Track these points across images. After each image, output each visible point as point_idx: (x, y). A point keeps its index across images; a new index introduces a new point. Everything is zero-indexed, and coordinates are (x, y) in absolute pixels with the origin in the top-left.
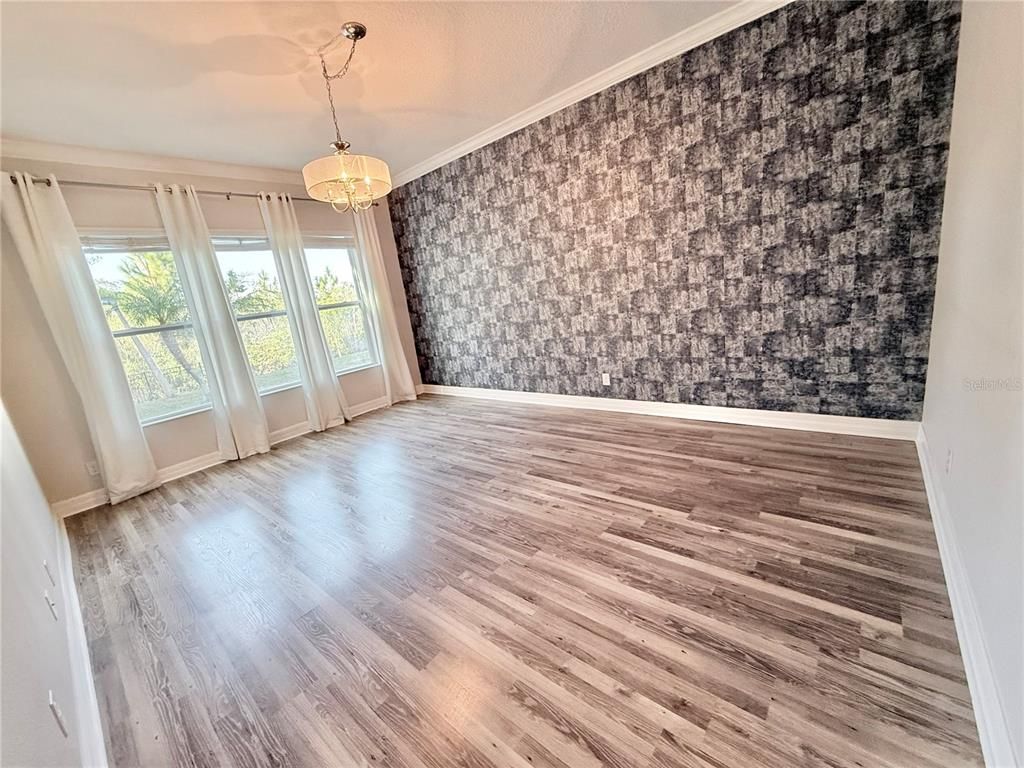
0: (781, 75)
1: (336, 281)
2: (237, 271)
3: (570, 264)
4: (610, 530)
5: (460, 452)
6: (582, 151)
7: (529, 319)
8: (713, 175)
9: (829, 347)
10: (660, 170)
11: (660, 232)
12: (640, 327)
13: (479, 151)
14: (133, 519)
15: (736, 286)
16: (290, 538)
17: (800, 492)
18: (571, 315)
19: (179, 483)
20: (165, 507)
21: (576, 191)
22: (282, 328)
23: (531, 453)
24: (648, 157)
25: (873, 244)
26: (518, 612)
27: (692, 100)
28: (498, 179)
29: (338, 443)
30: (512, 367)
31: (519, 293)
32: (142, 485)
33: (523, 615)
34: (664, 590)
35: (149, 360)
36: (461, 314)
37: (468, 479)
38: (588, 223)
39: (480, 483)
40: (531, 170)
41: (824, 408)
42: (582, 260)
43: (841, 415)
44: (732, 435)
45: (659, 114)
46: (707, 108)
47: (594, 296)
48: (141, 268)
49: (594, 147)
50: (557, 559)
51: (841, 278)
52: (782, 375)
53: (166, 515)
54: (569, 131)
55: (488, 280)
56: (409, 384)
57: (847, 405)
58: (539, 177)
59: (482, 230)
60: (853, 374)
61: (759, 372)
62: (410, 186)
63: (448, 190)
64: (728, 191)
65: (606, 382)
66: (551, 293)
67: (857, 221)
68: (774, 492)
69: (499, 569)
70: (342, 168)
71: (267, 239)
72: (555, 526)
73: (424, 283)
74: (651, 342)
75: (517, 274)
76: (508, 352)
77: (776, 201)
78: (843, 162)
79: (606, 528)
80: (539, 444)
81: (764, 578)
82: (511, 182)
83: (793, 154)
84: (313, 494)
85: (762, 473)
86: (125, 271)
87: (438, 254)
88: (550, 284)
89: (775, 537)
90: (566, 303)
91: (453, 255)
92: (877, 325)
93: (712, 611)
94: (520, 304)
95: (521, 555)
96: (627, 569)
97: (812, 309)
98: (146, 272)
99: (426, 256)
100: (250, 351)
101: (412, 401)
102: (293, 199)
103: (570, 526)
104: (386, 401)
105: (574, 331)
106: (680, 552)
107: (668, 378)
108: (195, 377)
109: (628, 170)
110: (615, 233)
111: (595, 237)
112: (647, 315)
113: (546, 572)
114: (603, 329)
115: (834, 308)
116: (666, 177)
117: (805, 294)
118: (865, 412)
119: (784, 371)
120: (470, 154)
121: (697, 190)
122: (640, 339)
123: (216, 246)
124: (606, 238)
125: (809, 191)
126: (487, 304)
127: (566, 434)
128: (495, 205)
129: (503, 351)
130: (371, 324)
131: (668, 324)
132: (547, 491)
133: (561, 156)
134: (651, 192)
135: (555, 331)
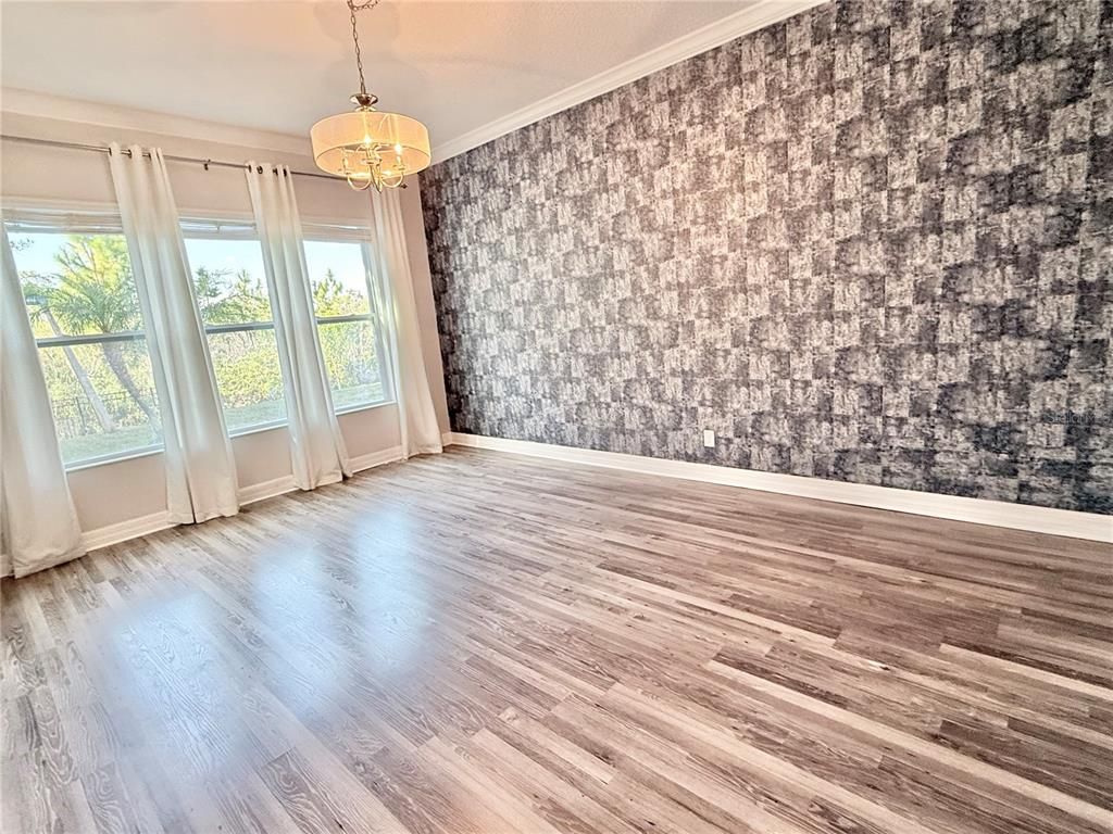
0: (978, 30)
1: (340, 289)
2: (210, 270)
3: (666, 277)
4: (719, 658)
5: (503, 531)
6: (690, 124)
7: (605, 350)
8: (874, 163)
9: (1035, 410)
10: (800, 155)
11: (796, 239)
12: (762, 368)
13: (548, 120)
14: (42, 600)
15: (902, 317)
16: (258, 641)
17: (996, 616)
18: (664, 347)
19: (110, 552)
20: (88, 587)
21: (680, 178)
22: (266, 346)
23: (603, 536)
24: (783, 135)
25: (1105, 267)
26: (587, 777)
27: (850, 60)
28: (573, 158)
29: (332, 507)
30: (576, 415)
31: (593, 313)
32: (59, 553)
33: (595, 782)
34: (806, 756)
35: (83, 379)
36: (510, 339)
37: (514, 569)
38: (694, 223)
39: (529, 576)
40: (618, 148)
41: (1025, 494)
42: (684, 272)
43: (1049, 506)
44: (890, 526)
45: (800, 78)
46: (870, 71)
47: (697, 323)
48: (84, 258)
49: (708, 119)
50: (642, 697)
51: (1055, 313)
52: (963, 446)
53: (88, 597)
54: (674, 98)
55: (550, 295)
56: (432, 431)
57: (1059, 492)
58: (629, 157)
59: (545, 226)
60: (1069, 449)
61: (931, 439)
62: (450, 164)
63: (502, 171)
64: (895, 185)
65: (710, 442)
66: (638, 316)
67: (1082, 234)
68: (960, 614)
69: (558, 707)
70: (365, 129)
71: (255, 225)
72: (639, 646)
73: (463, 295)
74: (776, 390)
75: (591, 287)
76: (572, 394)
77: (964, 202)
78: (1064, 151)
79: (714, 655)
80: (613, 524)
81: (956, 747)
82: (590, 163)
83: (992, 138)
84: (295, 579)
85: (938, 584)
86: (64, 262)
87: (484, 258)
88: (636, 303)
89: (964, 683)
90: (658, 331)
91: (504, 259)
92: (1106, 381)
93: (879, 795)
94: (593, 330)
95: (591, 688)
96: (747, 719)
97: (1012, 354)
98: (89, 265)
99: (467, 259)
100: (220, 375)
101: (437, 455)
102: (292, 173)
103: (660, 648)
104: (402, 452)
105: (667, 369)
106: (826, 697)
107: (798, 441)
108: (144, 408)
109: (755, 152)
110: (732, 237)
111: (703, 241)
112: (773, 352)
113: (629, 716)
114: (708, 369)
115: (1045, 355)
116: (808, 163)
117: (1002, 333)
118: (1085, 504)
119: (968, 439)
120: (535, 124)
121: (849, 183)
122: (760, 385)
123: (184, 231)
124: (719, 244)
125: (1013, 189)
126: (548, 327)
127: (651, 512)
128: (566, 193)
129: (566, 392)
130: (386, 347)
131: (802, 366)
132: (628, 594)
133: (661, 130)
134: (786, 184)
135: (641, 369)
